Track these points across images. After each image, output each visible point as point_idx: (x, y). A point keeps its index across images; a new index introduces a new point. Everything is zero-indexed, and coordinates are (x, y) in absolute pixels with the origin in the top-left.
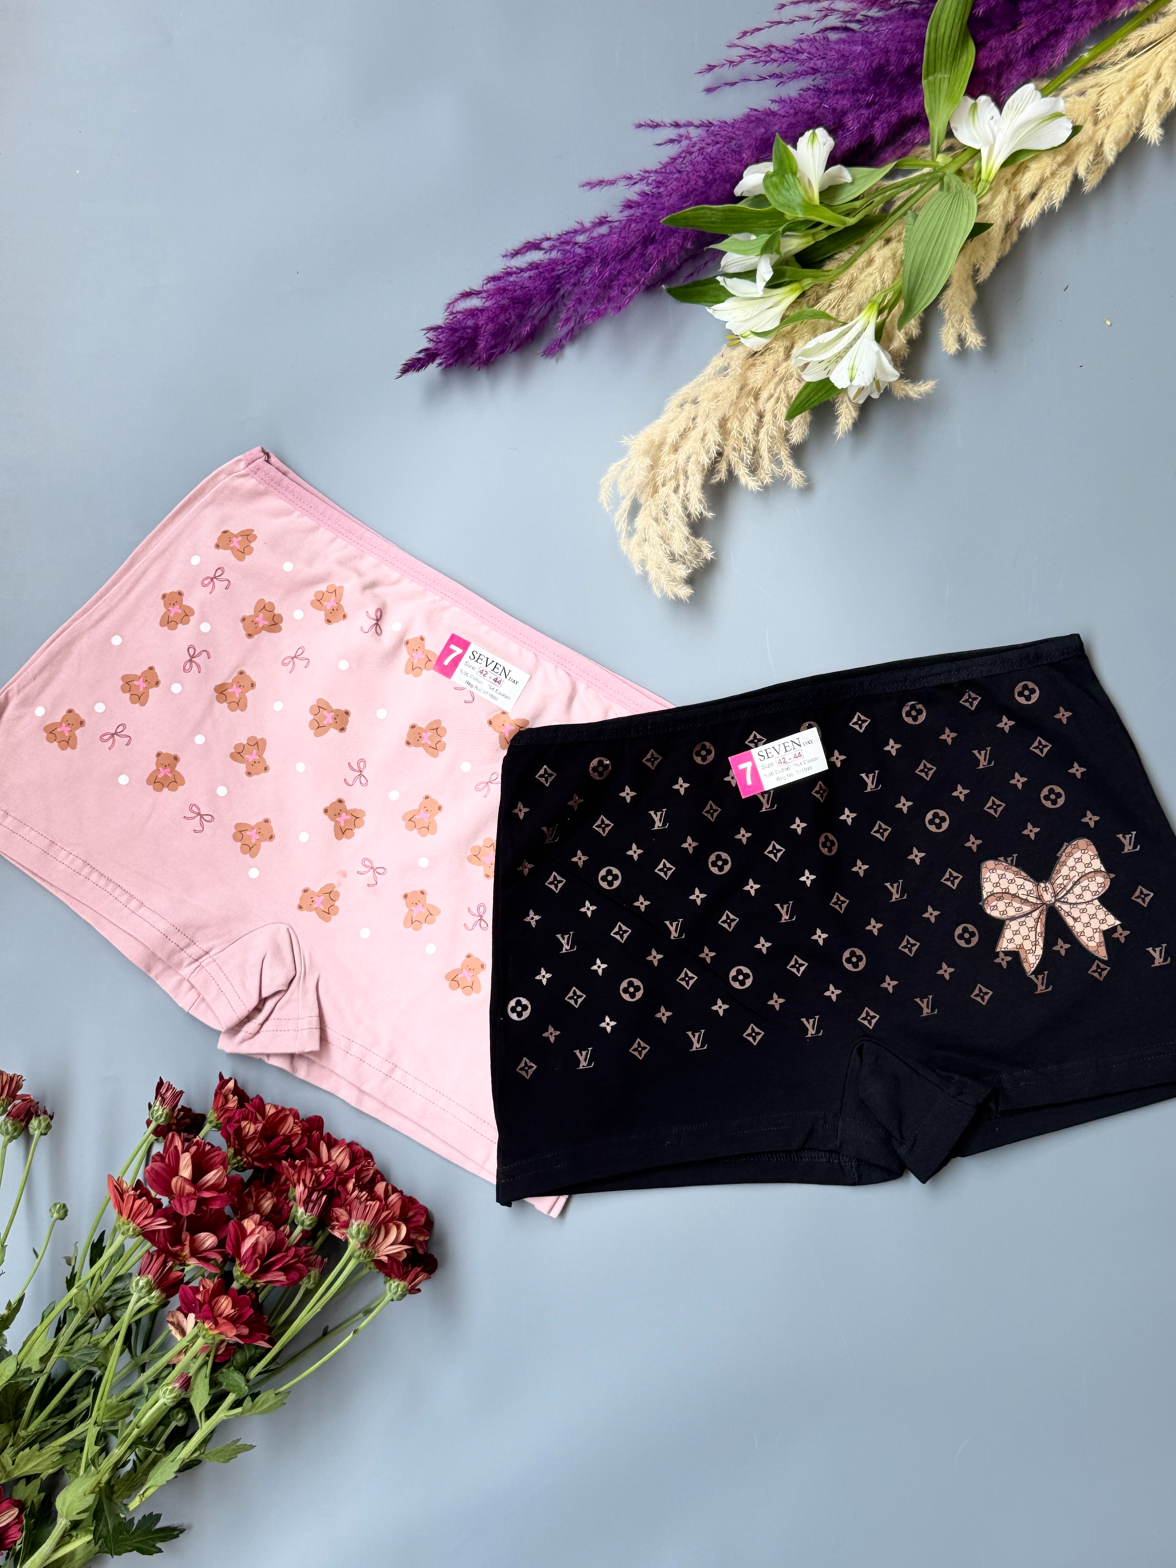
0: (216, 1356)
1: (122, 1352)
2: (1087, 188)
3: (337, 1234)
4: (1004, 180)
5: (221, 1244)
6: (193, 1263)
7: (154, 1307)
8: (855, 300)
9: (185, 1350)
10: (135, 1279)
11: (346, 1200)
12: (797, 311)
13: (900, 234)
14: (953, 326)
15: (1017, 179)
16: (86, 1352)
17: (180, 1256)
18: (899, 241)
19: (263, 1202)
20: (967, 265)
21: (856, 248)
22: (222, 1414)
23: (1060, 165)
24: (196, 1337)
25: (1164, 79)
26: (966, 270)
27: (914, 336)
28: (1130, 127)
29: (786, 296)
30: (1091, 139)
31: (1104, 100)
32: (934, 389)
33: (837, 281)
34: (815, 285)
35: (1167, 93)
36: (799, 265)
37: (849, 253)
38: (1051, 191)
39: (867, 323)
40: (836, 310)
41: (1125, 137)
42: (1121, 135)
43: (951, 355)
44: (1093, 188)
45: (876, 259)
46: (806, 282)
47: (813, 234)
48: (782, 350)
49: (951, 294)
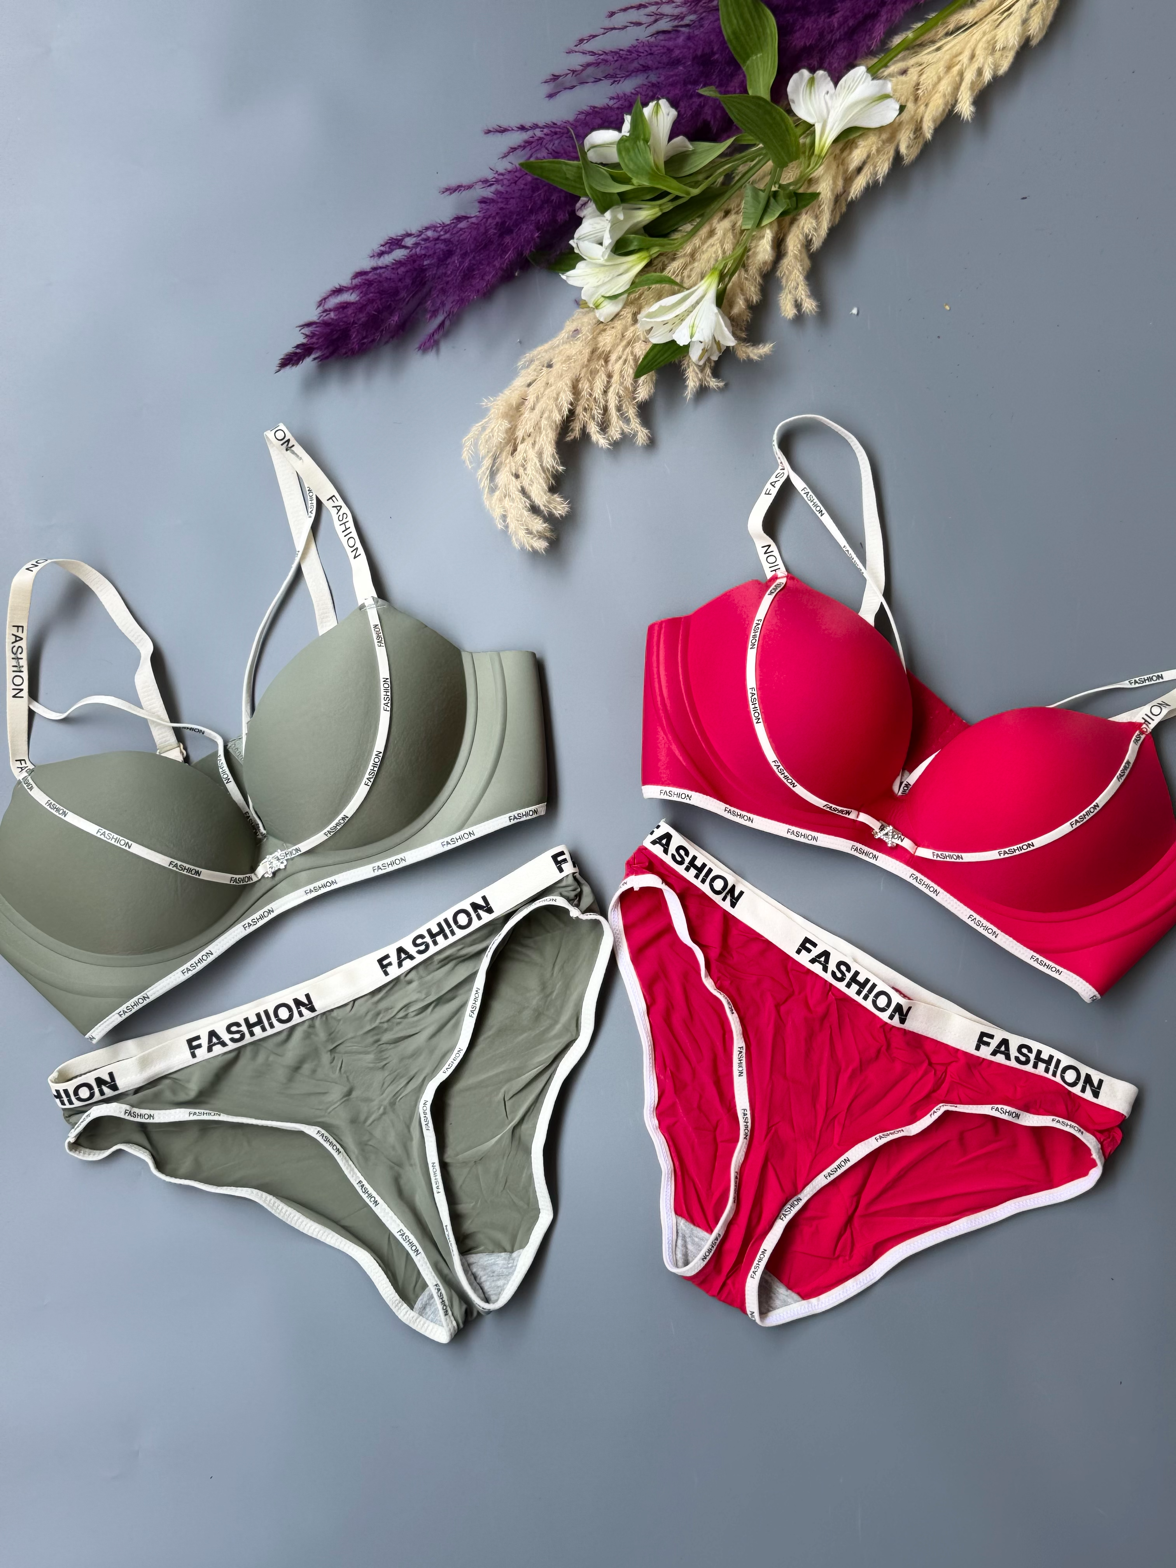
2: (907, 161)
4: (834, 156)
8: (698, 270)
12: (646, 277)
13: (739, 205)
14: (790, 292)
15: (845, 154)
18: (737, 213)
20: (801, 237)
21: (698, 220)
23: (884, 144)
25: (978, 59)
26: (800, 240)
27: (754, 301)
28: (946, 104)
29: (635, 264)
30: (912, 118)
31: (923, 80)
32: (772, 351)
33: (681, 250)
34: (661, 255)
35: (980, 72)
36: (647, 235)
37: (692, 225)
38: (875, 167)
39: (708, 288)
40: (679, 277)
41: (942, 115)
42: (938, 114)
43: (790, 319)
44: (912, 161)
45: (717, 230)
46: (655, 250)
47: (660, 205)
48: (630, 316)
49: (786, 263)
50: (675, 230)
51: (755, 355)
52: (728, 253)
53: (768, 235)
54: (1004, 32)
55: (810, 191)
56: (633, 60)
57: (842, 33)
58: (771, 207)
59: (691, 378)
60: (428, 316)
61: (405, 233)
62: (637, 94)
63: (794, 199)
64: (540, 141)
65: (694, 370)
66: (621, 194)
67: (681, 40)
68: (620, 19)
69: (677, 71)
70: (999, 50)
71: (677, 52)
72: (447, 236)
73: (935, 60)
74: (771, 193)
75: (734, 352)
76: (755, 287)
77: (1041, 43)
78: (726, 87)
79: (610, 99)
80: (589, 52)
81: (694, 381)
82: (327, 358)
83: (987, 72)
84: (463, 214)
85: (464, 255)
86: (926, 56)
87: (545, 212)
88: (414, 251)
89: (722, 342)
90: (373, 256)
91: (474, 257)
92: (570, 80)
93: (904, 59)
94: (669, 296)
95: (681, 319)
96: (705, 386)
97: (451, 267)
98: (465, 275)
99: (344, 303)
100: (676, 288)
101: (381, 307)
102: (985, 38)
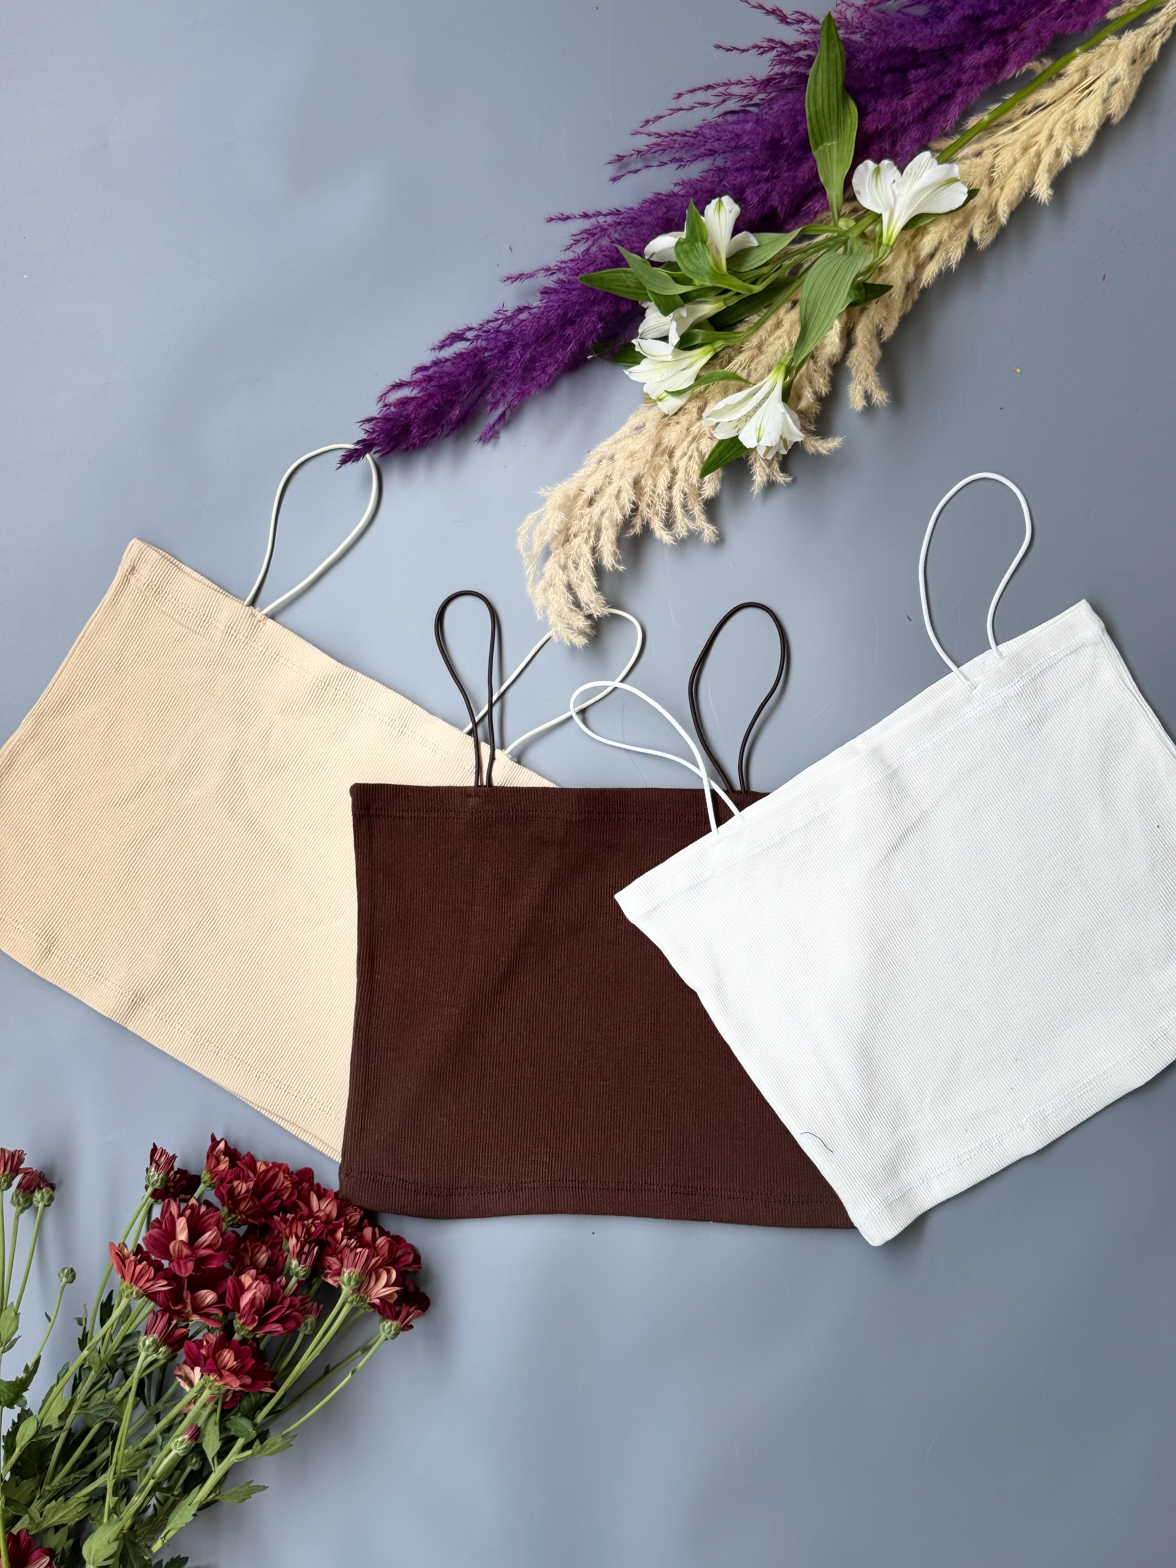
0: (224, 1404)
1: (135, 1406)
2: (981, 246)
3: (330, 1281)
4: (904, 242)
5: (221, 1299)
6: (195, 1318)
7: (162, 1362)
8: (765, 364)
9: (194, 1400)
10: (142, 1338)
11: (336, 1249)
12: (711, 371)
14: (860, 383)
15: (916, 240)
16: (101, 1408)
17: (183, 1313)
19: (258, 1255)
20: (870, 326)
21: (765, 311)
22: (233, 1457)
23: (956, 228)
24: (203, 1388)
25: (1056, 140)
26: (870, 331)
27: (823, 393)
28: (1022, 188)
29: (700, 357)
30: (986, 202)
31: (999, 162)
32: (842, 445)
33: (747, 343)
34: (728, 347)
35: (1058, 153)
36: (713, 328)
37: (759, 316)
38: (948, 253)
39: (775, 383)
40: (746, 371)
41: (1017, 198)
42: (1014, 198)
43: (858, 411)
44: (987, 246)
45: (783, 323)
46: (719, 344)
47: (725, 300)
48: (695, 410)
49: (856, 354)
50: (741, 321)
51: (824, 449)
53: (836, 327)
54: (1084, 112)
55: (879, 281)
56: (699, 147)
57: (915, 115)
59: (758, 473)
60: (489, 408)
61: (466, 326)
62: (703, 180)
63: (863, 290)
64: (603, 232)
65: (761, 465)
66: (682, 296)
67: (749, 126)
68: (687, 101)
69: (743, 155)
70: (1079, 130)
71: (745, 139)
72: (508, 327)
73: (1010, 141)
75: (802, 447)
76: (825, 378)
77: (1123, 121)
78: (795, 171)
79: (676, 186)
80: (655, 134)
81: (761, 476)
82: (387, 453)
83: (1066, 153)
84: (526, 304)
85: (525, 347)
86: (1001, 137)
87: (608, 303)
88: (475, 343)
89: (789, 438)
90: (434, 349)
91: (535, 348)
92: (635, 162)
93: (978, 141)
94: (734, 393)
95: (748, 416)
96: (773, 481)
97: (512, 359)
98: (526, 367)
99: (405, 398)
100: (743, 384)
101: (441, 401)
102: (1063, 119)
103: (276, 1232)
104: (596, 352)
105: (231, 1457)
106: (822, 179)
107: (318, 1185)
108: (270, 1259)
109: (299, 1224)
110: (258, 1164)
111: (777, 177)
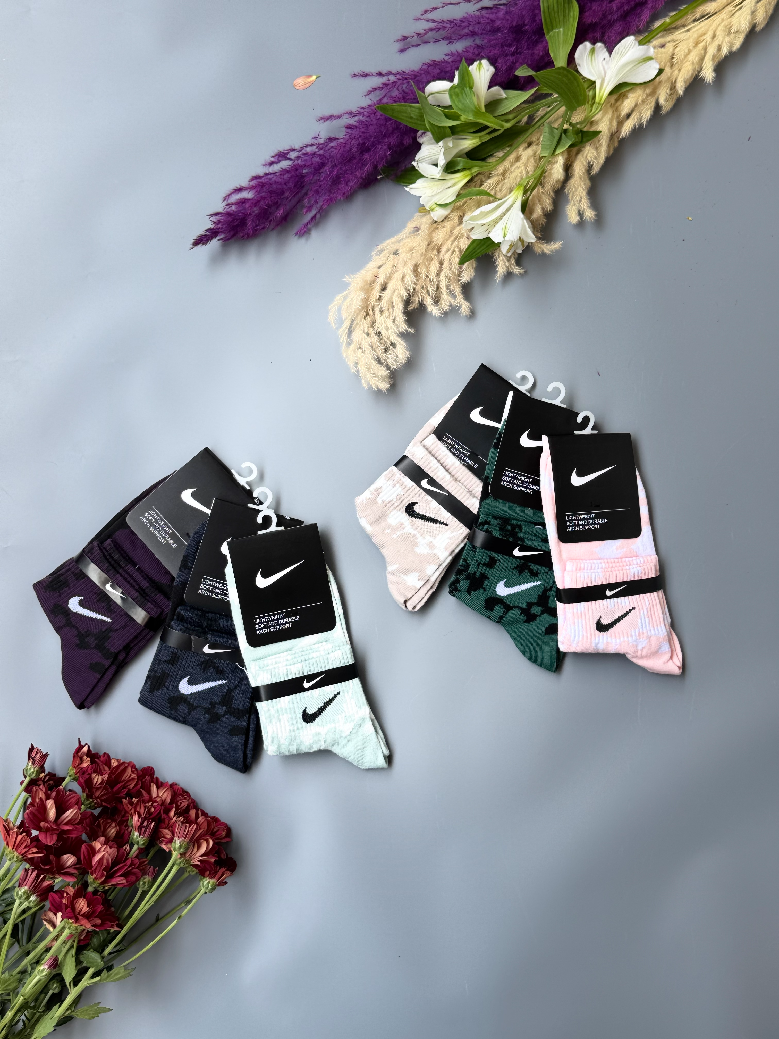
0: (79, 941)
2: (664, 111)
3: (163, 847)
4: (610, 104)
5: (78, 862)
6: (59, 876)
7: (33, 910)
8: (508, 185)
9: (57, 938)
10: (17, 891)
11: (169, 824)
12: (468, 189)
13: (538, 139)
14: (575, 205)
15: (619, 103)
18: (537, 144)
19: (109, 830)
20: (585, 163)
21: (508, 149)
22: (85, 982)
23: (648, 95)
24: (63, 929)
25: (717, 39)
26: (584, 165)
27: (548, 210)
28: (694, 70)
29: (460, 179)
30: (669, 78)
31: (678, 52)
32: (561, 248)
33: (496, 171)
34: (479, 174)
35: (719, 48)
36: (470, 158)
37: (504, 152)
38: (641, 113)
39: (516, 198)
40: (493, 191)
41: (690, 78)
42: (688, 77)
43: (574, 224)
44: (668, 111)
45: (522, 157)
46: (475, 170)
47: (480, 137)
48: (456, 218)
49: (574, 182)
50: (491, 156)
51: (548, 250)
52: (530, 174)
53: (560, 161)
54: (737, 20)
55: (593, 129)
56: (465, 27)
57: (619, 15)
58: (562, 141)
59: (500, 265)
60: (305, 210)
61: (289, 148)
62: (467, 51)
63: (580, 135)
64: (394, 84)
65: (503, 260)
66: (452, 128)
67: (501, 14)
69: (496, 36)
70: (734, 33)
71: (498, 23)
72: (321, 152)
73: (685, 38)
74: (563, 131)
75: (532, 248)
76: (549, 200)
77: (764, 29)
78: (532, 50)
79: (446, 55)
80: (432, 20)
81: (502, 268)
82: (229, 239)
83: (725, 48)
84: (334, 136)
85: (334, 166)
86: (679, 35)
87: (395, 137)
88: (296, 162)
89: (525, 240)
90: (265, 165)
91: (341, 168)
92: (415, 40)
93: (662, 36)
94: (485, 205)
95: (495, 222)
96: (510, 272)
97: (323, 175)
98: (333, 181)
99: (243, 199)
100: (491, 199)
101: (270, 203)
102: (723, 24)
103: (123, 813)
104: (384, 174)
105: (83, 982)
106: (552, 55)
107: (157, 778)
108: (118, 833)
109: (142, 806)
110: (113, 761)
111: (520, 53)
